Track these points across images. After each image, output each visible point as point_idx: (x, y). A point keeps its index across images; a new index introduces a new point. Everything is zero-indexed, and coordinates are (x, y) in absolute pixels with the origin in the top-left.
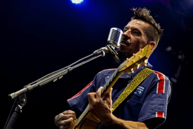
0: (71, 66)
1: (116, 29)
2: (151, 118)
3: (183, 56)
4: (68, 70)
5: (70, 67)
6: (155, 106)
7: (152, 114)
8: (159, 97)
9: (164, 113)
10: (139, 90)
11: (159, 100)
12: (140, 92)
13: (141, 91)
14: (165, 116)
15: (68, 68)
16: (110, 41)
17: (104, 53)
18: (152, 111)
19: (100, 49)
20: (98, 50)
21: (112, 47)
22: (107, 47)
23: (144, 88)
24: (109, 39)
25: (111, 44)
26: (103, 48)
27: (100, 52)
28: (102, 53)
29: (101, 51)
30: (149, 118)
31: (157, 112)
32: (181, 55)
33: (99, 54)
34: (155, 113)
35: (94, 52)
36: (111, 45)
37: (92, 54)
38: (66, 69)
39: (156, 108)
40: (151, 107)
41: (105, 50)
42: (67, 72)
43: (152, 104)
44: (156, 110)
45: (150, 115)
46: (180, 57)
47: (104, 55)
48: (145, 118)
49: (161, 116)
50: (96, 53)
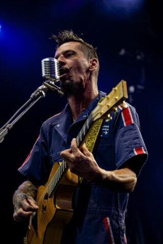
0: (10, 123)
1: (47, 59)
2: (130, 157)
3: (143, 55)
4: (8, 128)
5: (9, 125)
6: (129, 142)
7: (130, 153)
8: (129, 130)
9: (143, 148)
10: (105, 131)
11: (131, 133)
12: (106, 133)
13: (107, 131)
14: (145, 150)
15: (7, 126)
16: (45, 76)
17: (44, 93)
18: (128, 149)
19: (38, 90)
20: (35, 92)
21: (51, 82)
22: (45, 85)
23: (108, 127)
24: (44, 74)
25: (48, 79)
26: (40, 88)
27: (38, 93)
28: (41, 94)
29: (39, 91)
30: (128, 159)
31: (134, 149)
32: (139, 54)
33: (38, 96)
34: (133, 151)
35: (32, 96)
36: (49, 81)
37: (30, 99)
38: (5, 128)
39: (131, 145)
40: (125, 145)
41: (43, 89)
42: (7, 132)
43: (125, 141)
44: (133, 146)
45: (127, 155)
46: (139, 57)
47: (44, 96)
48: (123, 160)
49: (140, 153)
50: (34, 96)
